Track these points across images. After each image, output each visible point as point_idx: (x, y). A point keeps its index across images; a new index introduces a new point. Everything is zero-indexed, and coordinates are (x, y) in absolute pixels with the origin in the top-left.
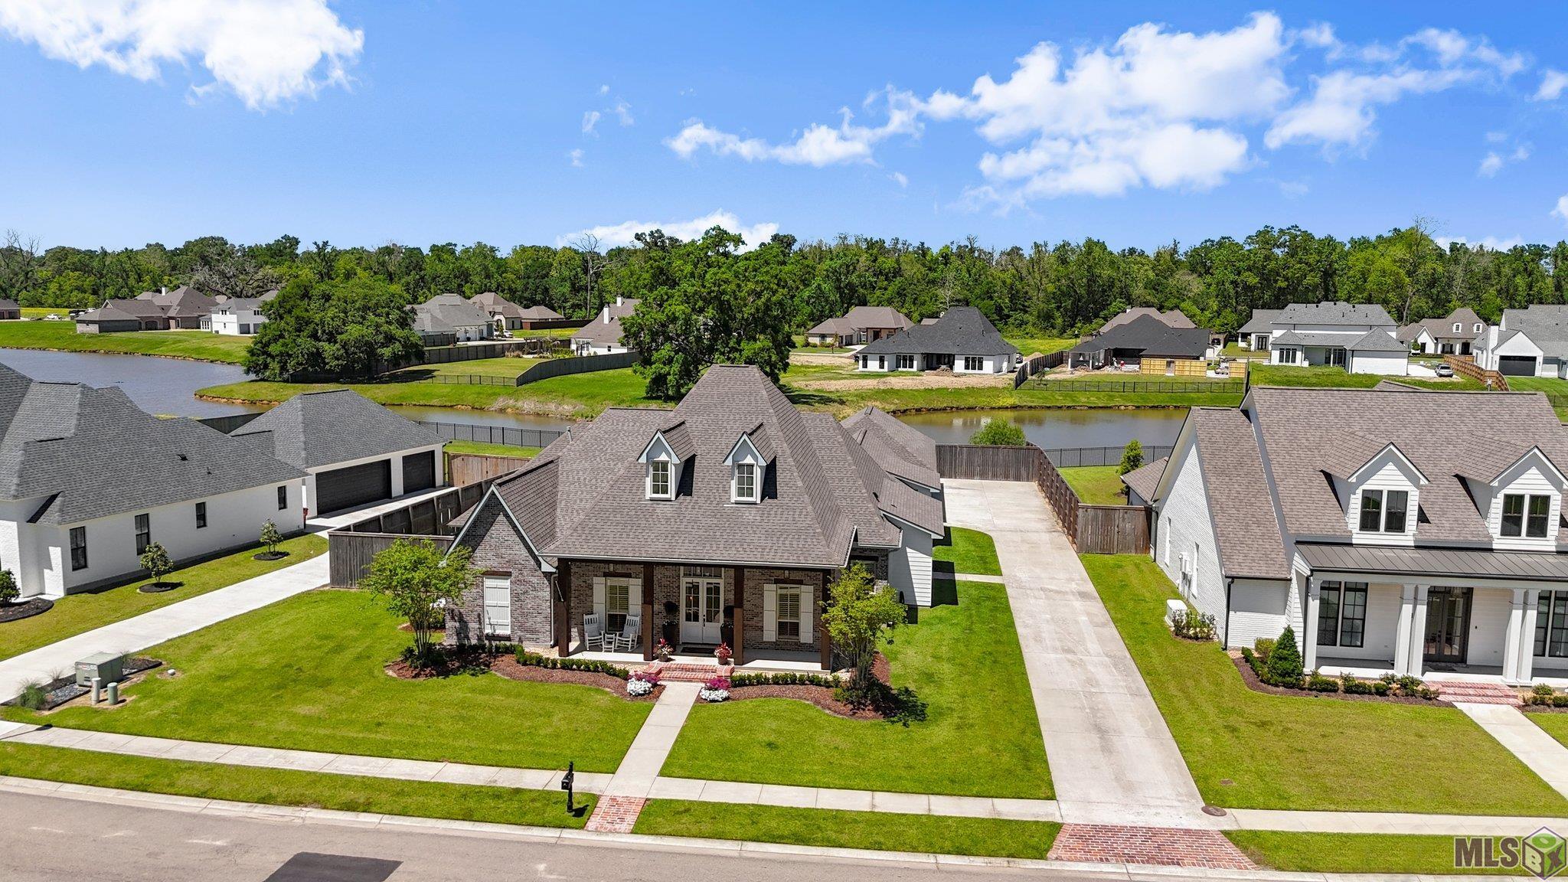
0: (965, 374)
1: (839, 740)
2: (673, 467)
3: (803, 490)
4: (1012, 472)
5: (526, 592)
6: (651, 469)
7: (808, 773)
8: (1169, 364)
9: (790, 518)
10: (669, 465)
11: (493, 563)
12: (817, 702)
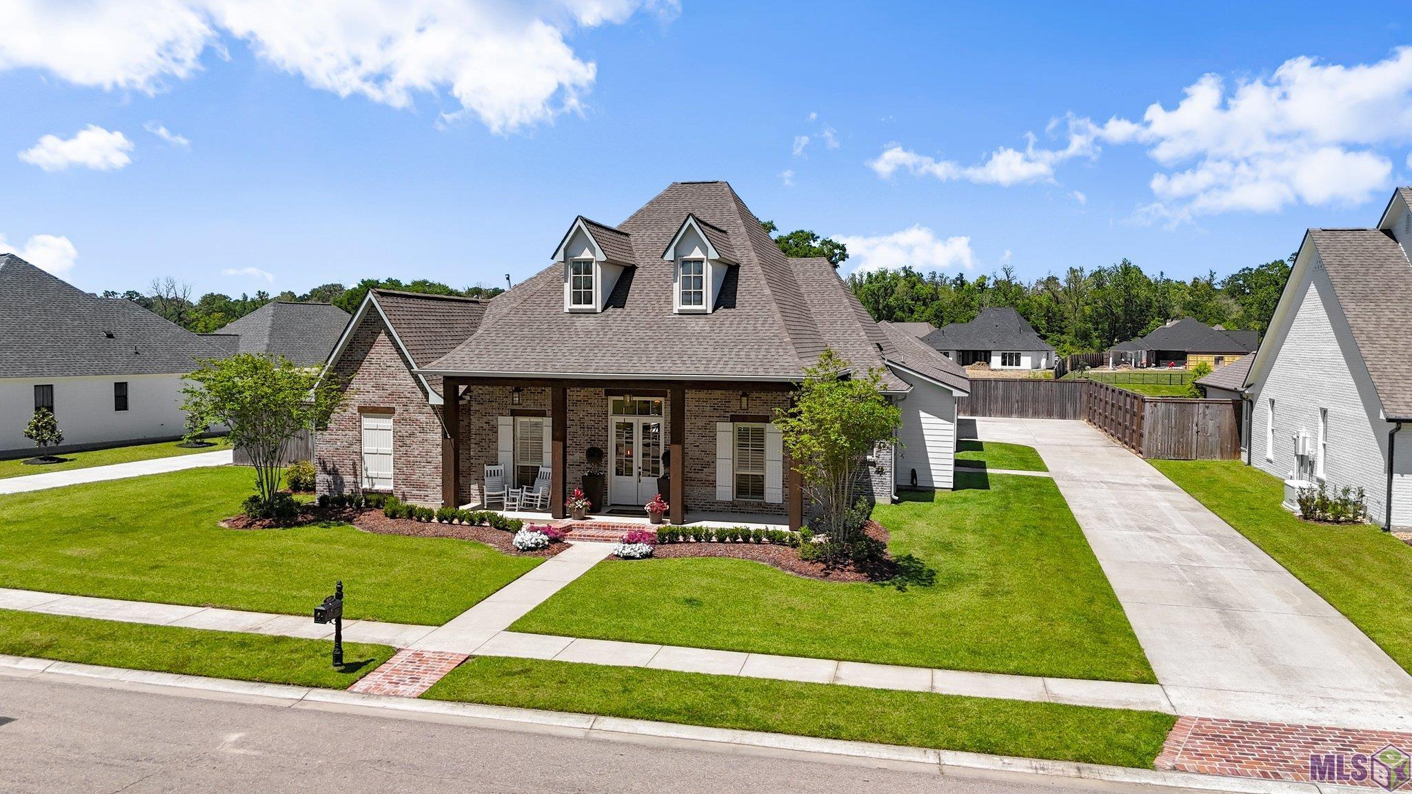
0: (1002, 370)
1: (796, 601)
2: (599, 268)
3: (771, 298)
4: (1056, 410)
5: (412, 435)
6: (571, 271)
7: (739, 633)
8: (1217, 361)
9: (750, 328)
10: (594, 265)
11: (374, 397)
12: (776, 563)
